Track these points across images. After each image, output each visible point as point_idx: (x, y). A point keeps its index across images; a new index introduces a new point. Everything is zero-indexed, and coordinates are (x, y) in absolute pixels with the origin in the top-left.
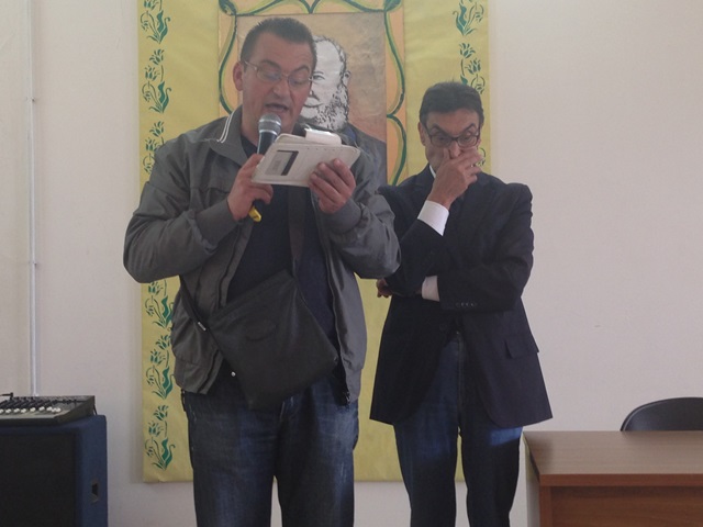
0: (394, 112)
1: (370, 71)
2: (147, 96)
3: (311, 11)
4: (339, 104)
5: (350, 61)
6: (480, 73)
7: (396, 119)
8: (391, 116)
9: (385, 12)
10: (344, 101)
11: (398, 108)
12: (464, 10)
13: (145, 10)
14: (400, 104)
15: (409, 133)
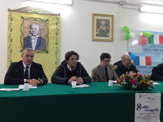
1: (44, 29)
2: (9, 29)
3: (35, 20)
4: (39, 33)
5: (41, 28)
6: (59, 31)
8: (46, 36)
9: (46, 21)
10: (40, 33)
11: (48, 35)
12: (57, 22)
13: (9, 17)
15: (49, 38)
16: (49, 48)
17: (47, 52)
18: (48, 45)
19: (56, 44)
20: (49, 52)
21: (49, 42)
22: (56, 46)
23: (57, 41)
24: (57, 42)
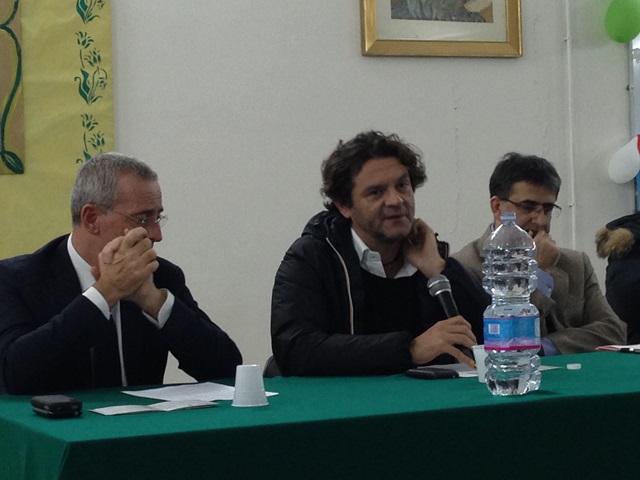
0: (8, 23)
7: (9, 31)
8: (4, 27)
11: (12, 17)
14: (14, 12)
15: (25, 48)
16: (31, 132)
17: (17, 168)
18: (21, 107)
19: (85, 90)
20: (28, 166)
21: (27, 78)
22: (80, 106)
23: (90, 70)
24: (86, 75)
